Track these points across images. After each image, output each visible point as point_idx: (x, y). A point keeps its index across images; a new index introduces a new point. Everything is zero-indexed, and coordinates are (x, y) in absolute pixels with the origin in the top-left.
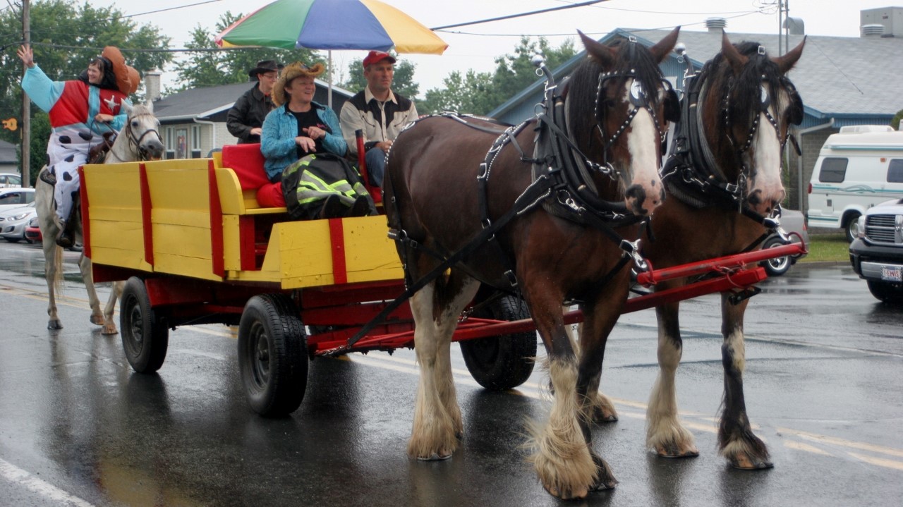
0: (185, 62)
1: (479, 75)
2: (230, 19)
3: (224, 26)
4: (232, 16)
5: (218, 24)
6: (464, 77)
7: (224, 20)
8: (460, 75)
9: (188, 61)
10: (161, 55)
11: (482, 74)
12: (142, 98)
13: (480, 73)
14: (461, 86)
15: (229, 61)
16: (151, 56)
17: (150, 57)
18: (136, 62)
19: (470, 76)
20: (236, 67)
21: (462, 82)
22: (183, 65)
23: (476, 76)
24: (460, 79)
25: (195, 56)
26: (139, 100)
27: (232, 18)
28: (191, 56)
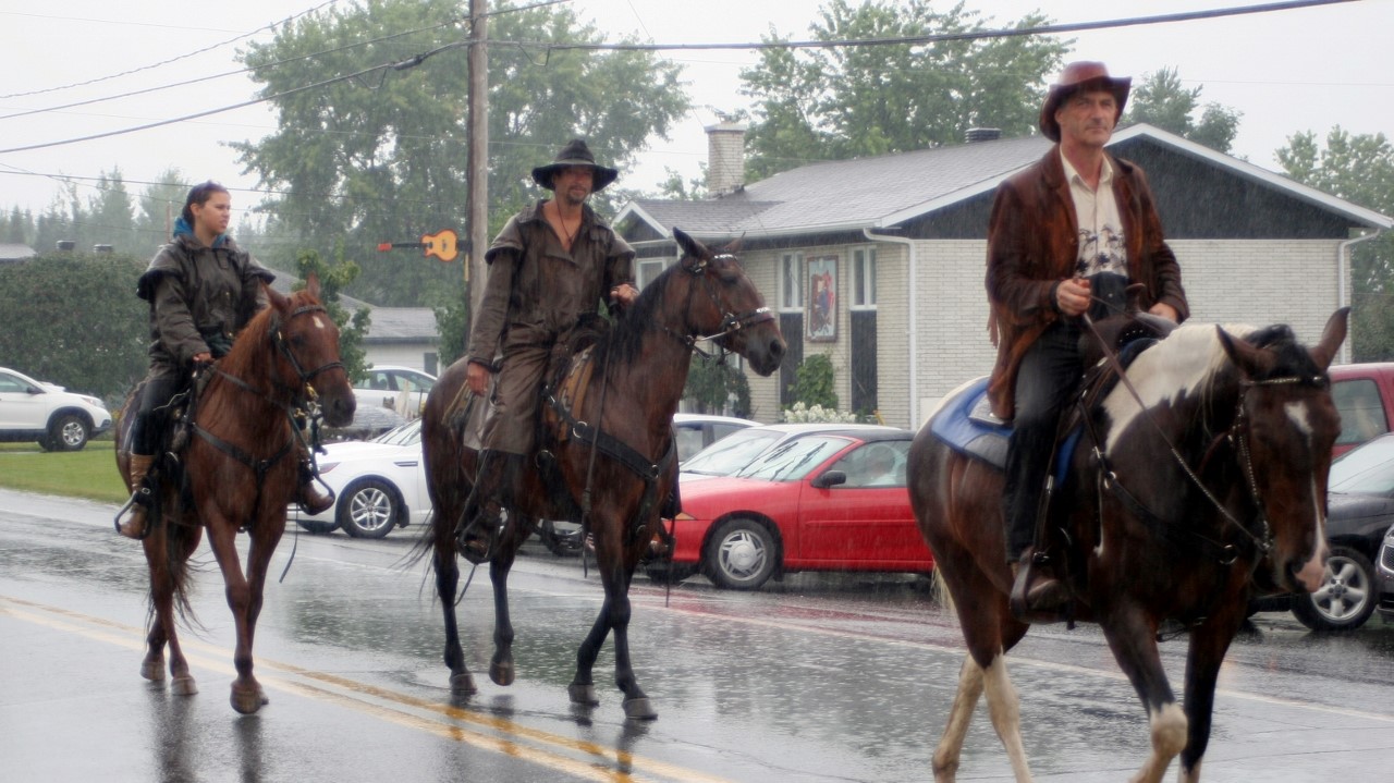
0: (742, 112)
1: (1356, 142)
2: (842, 13)
3: (828, 30)
4: (849, 6)
5: (814, 26)
6: (1322, 144)
7: (827, 17)
8: (1313, 142)
9: (749, 111)
10: (661, 104)
11: (1363, 138)
12: (619, 199)
13: (1357, 134)
14: (1318, 165)
15: (842, 107)
16: (640, 105)
17: (637, 109)
18: (605, 120)
19: (1338, 144)
20: (857, 124)
21: (1318, 155)
22: (738, 119)
23: (1348, 140)
24: (1313, 150)
25: (766, 99)
26: (613, 203)
27: (848, 11)
28: (756, 98)
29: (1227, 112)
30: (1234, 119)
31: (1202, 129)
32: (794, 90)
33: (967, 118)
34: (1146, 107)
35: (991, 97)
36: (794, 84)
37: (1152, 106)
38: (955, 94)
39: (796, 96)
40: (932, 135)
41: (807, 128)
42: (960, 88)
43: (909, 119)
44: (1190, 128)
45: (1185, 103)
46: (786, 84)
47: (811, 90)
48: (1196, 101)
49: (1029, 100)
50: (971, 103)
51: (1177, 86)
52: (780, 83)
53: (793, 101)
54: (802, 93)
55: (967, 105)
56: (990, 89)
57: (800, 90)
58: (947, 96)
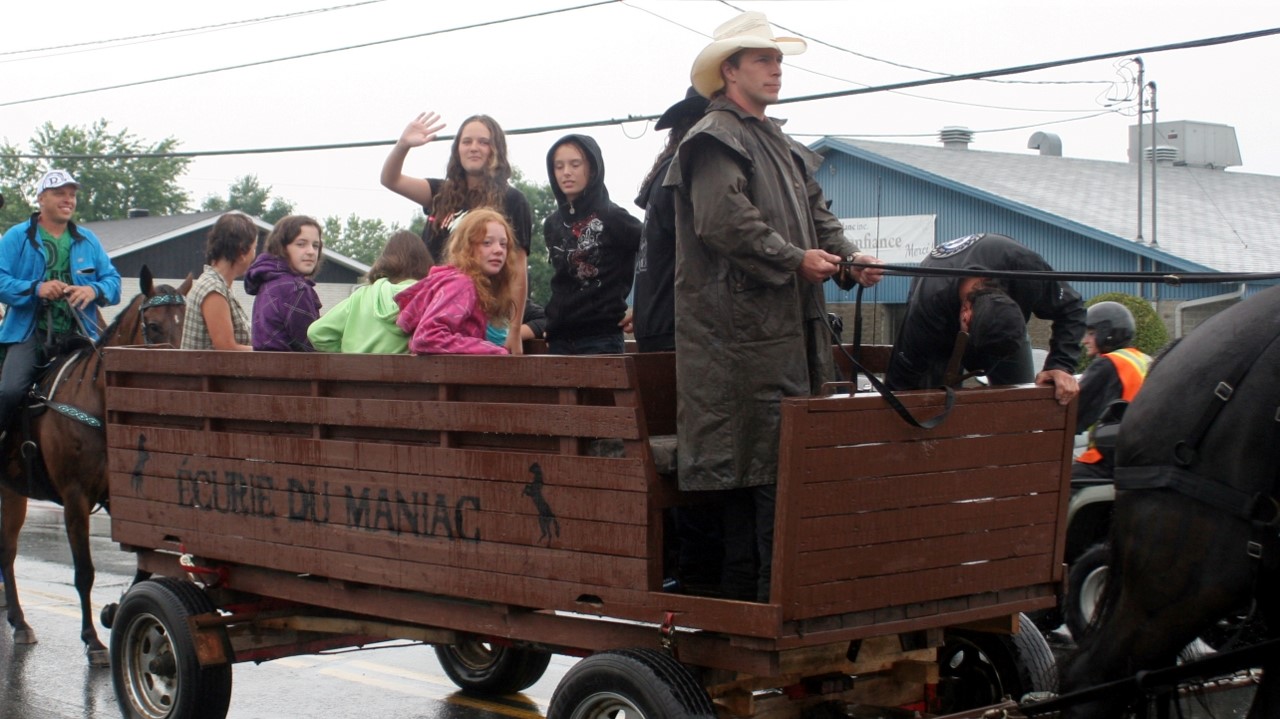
1: (364, 224)
2: (51, 133)
3: (41, 143)
4: (55, 128)
5: (33, 140)
6: (344, 225)
7: (41, 134)
8: (339, 222)
11: (369, 222)
13: (366, 219)
14: (341, 237)
19: (353, 224)
21: (342, 231)
23: (360, 222)
24: (338, 228)
27: (54, 131)
29: (287, 202)
30: (291, 207)
31: (272, 212)
32: (19, 180)
33: (127, 201)
34: (238, 198)
35: (143, 189)
36: (19, 176)
37: (241, 197)
38: (120, 186)
39: (20, 183)
40: (105, 211)
41: (26, 204)
42: (123, 182)
43: (91, 200)
44: (264, 212)
45: (262, 196)
46: (14, 176)
47: (30, 180)
48: (268, 195)
49: (166, 191)
50: (130, 192)
51: (257, 185)
52: (10, 175)
53: (18, 187)
54: (24, 182)
55: (128, 193)
56: (142, 184)
57: (23, 180)
58: (115, 187)
